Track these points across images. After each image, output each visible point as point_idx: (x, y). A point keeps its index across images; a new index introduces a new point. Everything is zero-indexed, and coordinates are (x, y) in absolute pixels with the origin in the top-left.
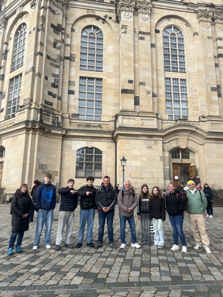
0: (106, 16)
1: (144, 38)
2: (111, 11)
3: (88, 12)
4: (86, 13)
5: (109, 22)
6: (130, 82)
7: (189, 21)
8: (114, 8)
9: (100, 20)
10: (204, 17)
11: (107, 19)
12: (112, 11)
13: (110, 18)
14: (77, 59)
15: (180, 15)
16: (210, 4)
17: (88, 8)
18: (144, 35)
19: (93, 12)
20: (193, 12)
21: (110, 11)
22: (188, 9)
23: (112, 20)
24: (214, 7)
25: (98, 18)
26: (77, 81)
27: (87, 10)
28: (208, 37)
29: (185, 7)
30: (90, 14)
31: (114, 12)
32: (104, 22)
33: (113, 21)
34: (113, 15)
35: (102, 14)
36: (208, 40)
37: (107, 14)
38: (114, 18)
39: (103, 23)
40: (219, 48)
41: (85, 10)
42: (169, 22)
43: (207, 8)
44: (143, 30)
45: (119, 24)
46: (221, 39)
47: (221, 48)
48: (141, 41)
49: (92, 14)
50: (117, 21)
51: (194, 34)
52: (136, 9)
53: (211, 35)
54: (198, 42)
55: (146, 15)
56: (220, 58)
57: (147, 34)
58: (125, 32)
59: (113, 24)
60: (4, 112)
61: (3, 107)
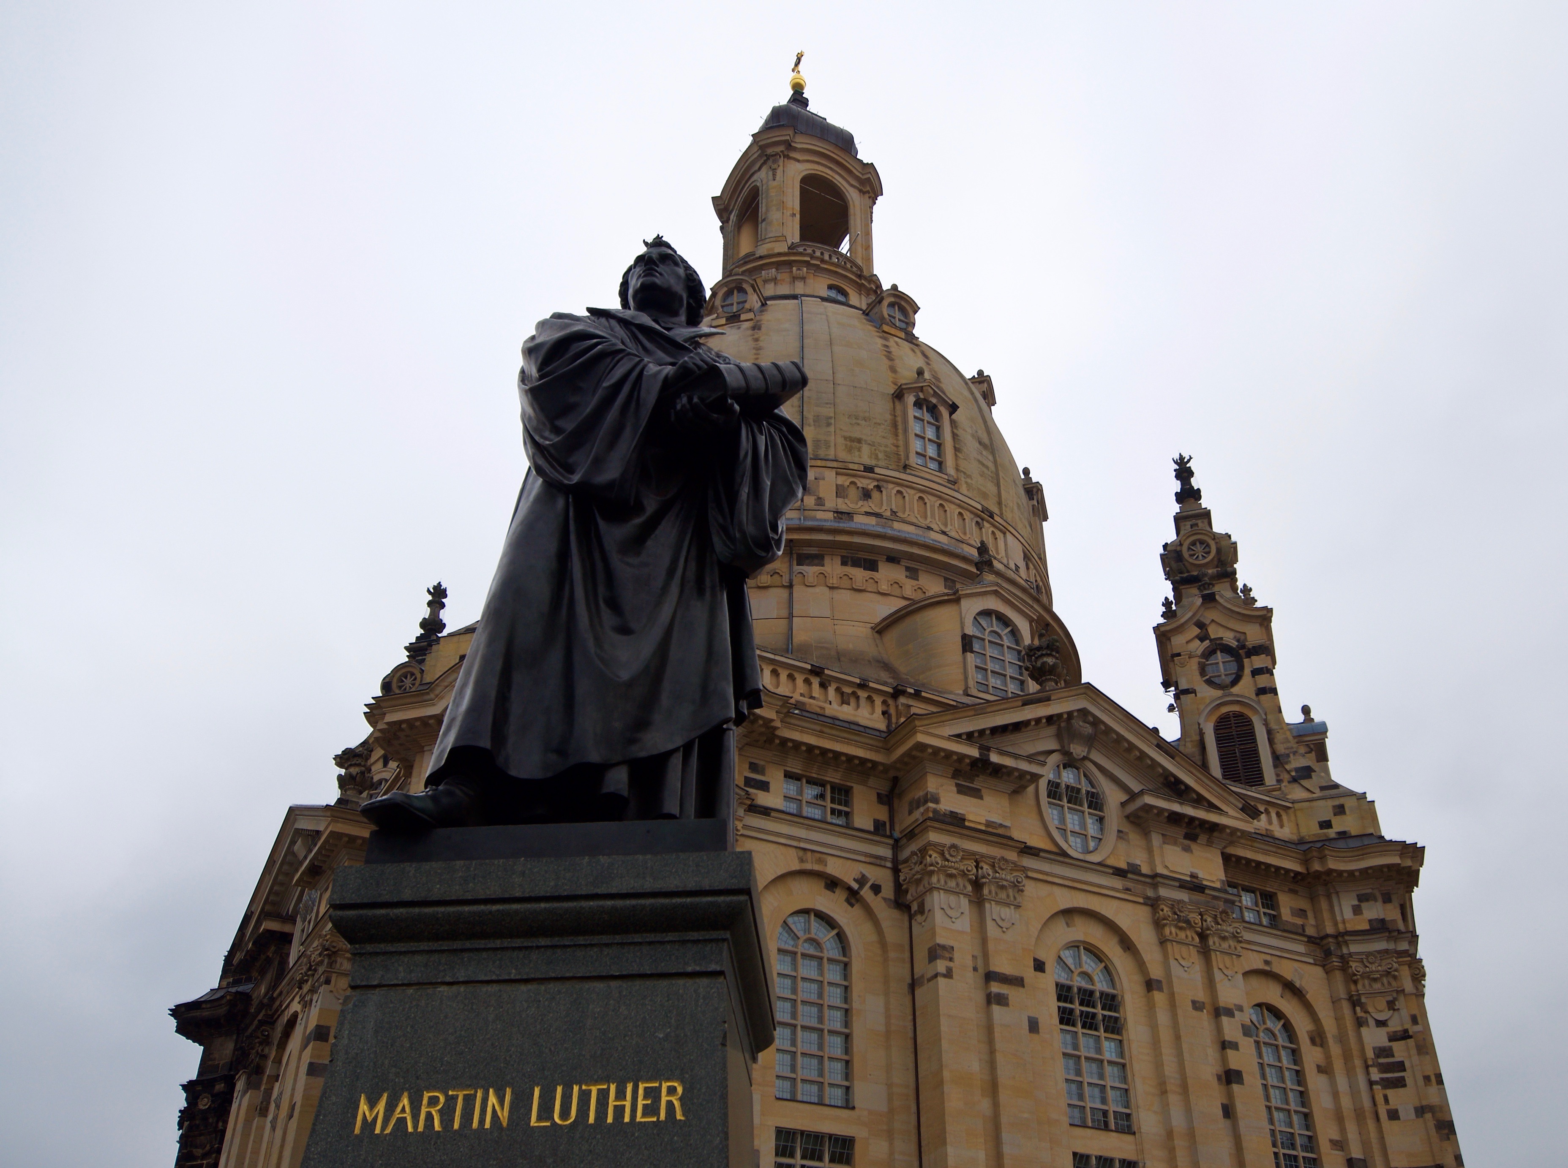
0: (862, 880)
1: (1007, 998)
2: (878, 862)
3: (802, 860)
4: (796, 866)
5: (872, 905)
7: (1133, 937)
8: (886, 852)
9: (838, 891)
10: (1177, 927)
11: (866, 891)
12: (883, 863)
13: (876, 889)
15: (1104, 912)
16: (1188, 879)
17: (802, 845)
18: (1005, 986)
19: (821, 861)
20: (1141, 900)
21: (876, 861)
22: (1128, 889)
23: (880, 895)
24: (1203, 893)
25: (832, 884)
27: (801, 853)
28: (1194, 1002)
29: (1118, 883)
30: (808, 866)
31: (889, 865)
32: (853, 901)
33: (884, 899)
34: (882, 876)
35: (848, 872)
36: (1195, 1013)
37: (864, 872)
38: (888, 891)
39: (848, 901)
40: (1231, 1048)
41: (794, 850)
42: (1070, 929)
43: (1183, 896)
44: (1002, 965)
45: (906, 918)
46: (1230, 1013)
47: (1235, 1046)
48: (996, 1009)
49: (817, 867)
50: (900, 903)
51: (1150, 985)
52: (977, 885)
53: (1201, 995)
54: (1163, 1018)
55: (1007, 912)
56: (1235, 1087)
57: (1018, 982)
58: (949, 974)
59: (887, 915)
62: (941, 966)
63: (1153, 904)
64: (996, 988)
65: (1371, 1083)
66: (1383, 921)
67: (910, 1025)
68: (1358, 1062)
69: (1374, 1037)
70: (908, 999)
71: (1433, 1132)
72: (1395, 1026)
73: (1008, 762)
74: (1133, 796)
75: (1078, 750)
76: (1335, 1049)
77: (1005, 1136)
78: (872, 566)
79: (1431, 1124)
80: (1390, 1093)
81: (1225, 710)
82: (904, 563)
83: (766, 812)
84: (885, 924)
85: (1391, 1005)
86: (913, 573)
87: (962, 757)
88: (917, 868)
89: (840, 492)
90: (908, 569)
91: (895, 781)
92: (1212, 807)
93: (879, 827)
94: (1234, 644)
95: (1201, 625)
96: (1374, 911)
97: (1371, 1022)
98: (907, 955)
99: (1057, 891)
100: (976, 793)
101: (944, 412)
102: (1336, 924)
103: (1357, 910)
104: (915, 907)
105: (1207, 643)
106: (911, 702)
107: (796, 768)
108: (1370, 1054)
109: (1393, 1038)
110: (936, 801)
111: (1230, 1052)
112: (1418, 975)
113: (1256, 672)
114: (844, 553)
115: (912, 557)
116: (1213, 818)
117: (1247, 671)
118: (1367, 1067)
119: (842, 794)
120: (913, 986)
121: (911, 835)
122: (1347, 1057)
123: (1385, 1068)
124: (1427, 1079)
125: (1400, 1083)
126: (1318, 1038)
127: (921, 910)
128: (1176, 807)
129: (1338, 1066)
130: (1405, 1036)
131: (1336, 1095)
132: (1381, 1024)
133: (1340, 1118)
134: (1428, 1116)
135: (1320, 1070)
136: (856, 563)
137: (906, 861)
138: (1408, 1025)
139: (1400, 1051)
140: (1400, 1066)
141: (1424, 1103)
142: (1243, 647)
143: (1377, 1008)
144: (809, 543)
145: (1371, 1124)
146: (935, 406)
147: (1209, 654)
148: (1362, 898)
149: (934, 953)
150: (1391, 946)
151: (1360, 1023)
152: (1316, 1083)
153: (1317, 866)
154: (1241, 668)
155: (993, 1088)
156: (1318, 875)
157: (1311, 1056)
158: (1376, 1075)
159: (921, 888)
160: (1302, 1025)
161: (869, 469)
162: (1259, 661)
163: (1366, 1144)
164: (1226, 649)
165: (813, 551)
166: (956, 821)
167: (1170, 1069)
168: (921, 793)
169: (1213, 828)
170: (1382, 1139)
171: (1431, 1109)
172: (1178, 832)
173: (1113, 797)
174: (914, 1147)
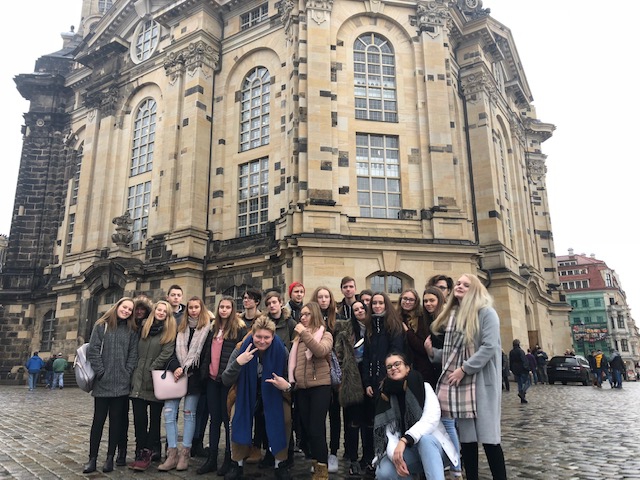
20: (509, 120)
43: (517, 122)
50: (460, 94)
52: (490, 94)
59: (457, 98)
60: (352, 194)
61: (346, 185)
62: (486, 121)
63: (511, 122)
64: (495, 136)
65: (531, 203)
66: (538, 150)
67: (465, 143)
68: (528, 195)
69: (533, 188)
72: (539, 186)
80: (536, 207)
84: (457, 101)
85: (539, 179)
87: (491, 40)
88: (473, 81)
91: (459, 44)
96: (535, 147)
97: (532, 183)
98: (463, 115)
103: (532, 145)
104: (468, 97)
108: (532, 193)
109: (538, 189)
110: (480, 57)
112: (545, 170)
116: (526, 97)
118: (531, 197)
120: (467, 128)
122: (526, 193)
123: (535, 198)
124: (545, 204)
125: (539, 204)
127: (473, 99)
130: (541, 189)
132: (535, 184)
137: (464, 77)
139: (540, 193)
140: (540, 199)
141: (545, 211)
143: (534, 179)
148: (533, 142)
149: (483, 116)
150: (540, 159)
151: (529, 183)
153: (526, 127)
156: (525, 130)
158: (533, 200)
159: (474, 90)
170: (533, 220)
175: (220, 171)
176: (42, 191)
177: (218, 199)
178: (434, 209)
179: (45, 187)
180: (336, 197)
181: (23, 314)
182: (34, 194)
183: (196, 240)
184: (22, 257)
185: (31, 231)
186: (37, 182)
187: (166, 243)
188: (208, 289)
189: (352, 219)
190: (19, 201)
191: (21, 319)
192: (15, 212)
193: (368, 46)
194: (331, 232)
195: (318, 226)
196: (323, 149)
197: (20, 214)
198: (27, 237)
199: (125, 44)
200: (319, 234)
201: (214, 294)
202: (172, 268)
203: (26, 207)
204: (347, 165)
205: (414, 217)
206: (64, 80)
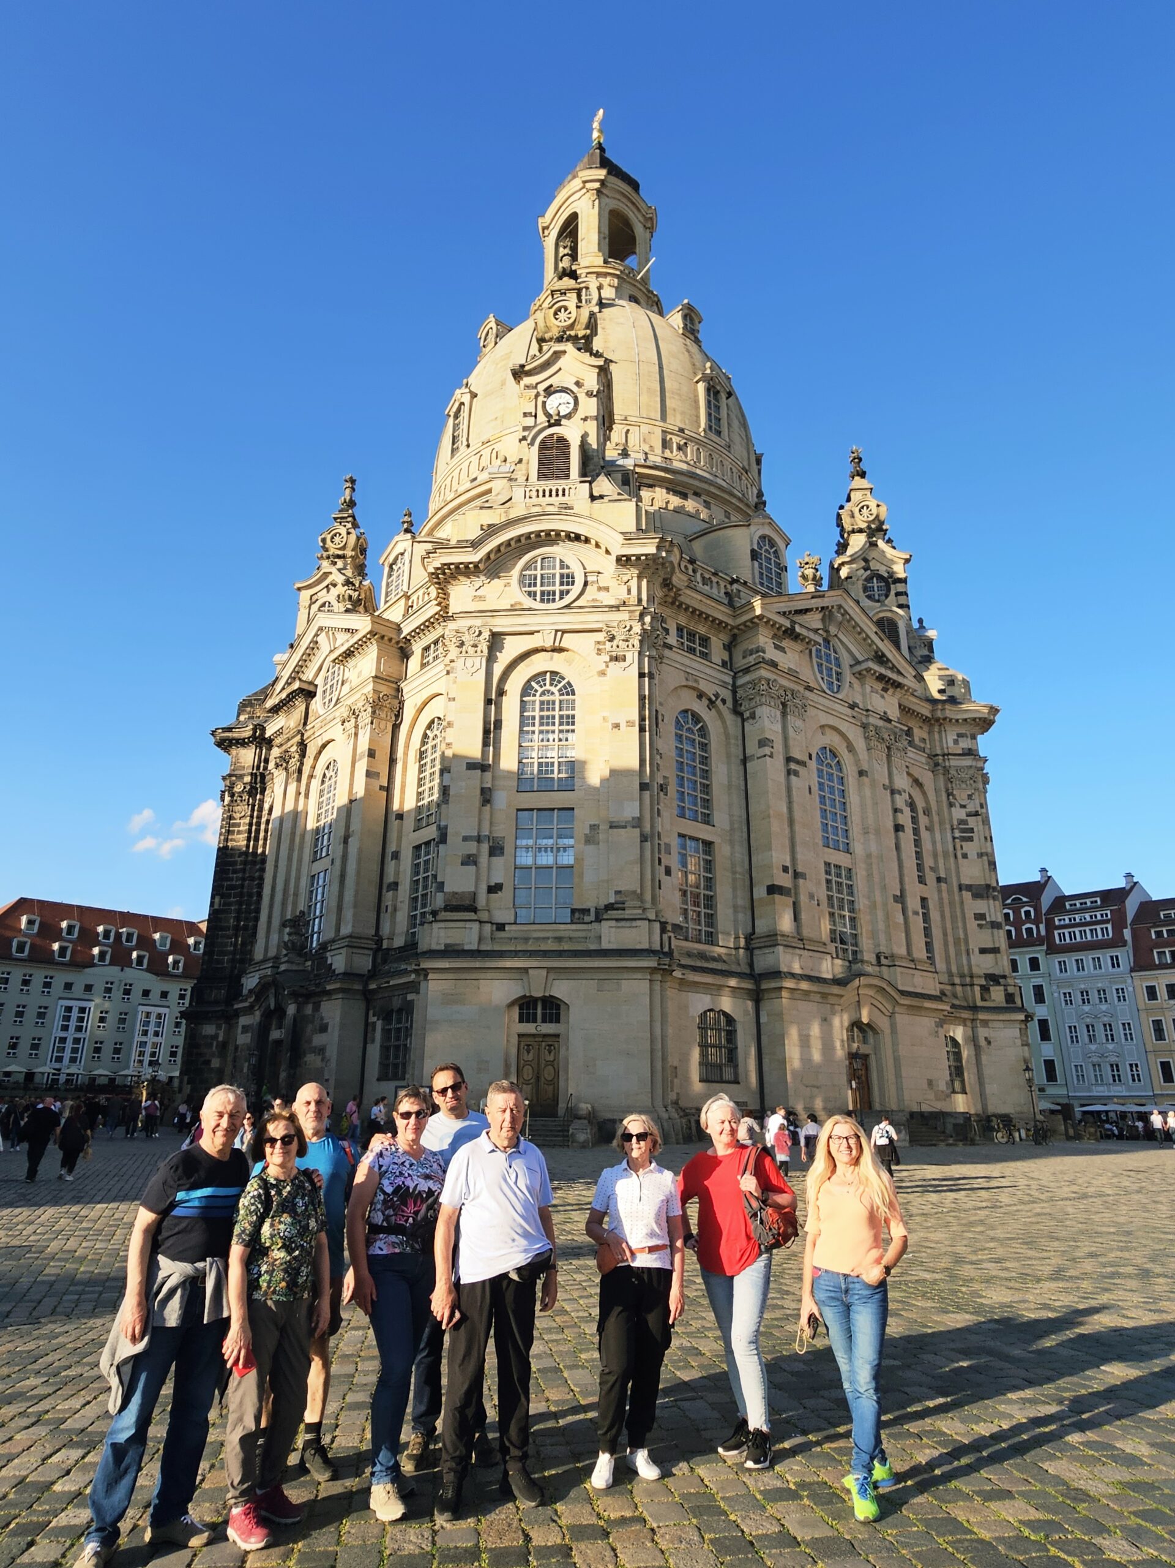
0: (717, 696)
1: (799, 773)
3: (687, 680)
4: (684, 683)
5: (722, 711)
6: (785, 869)
7: (854, 744)
8: (729, 680)
9: (704, 700)
10: (876, 741)
11: (719, 702)
12: (728, 686)
13: (724, 701)
14: (672, 789)
15: (841, 728)
16: (883, 714)
17: (687, 670)
18: (798, 766)
19: (696, 681)
20: (859, 723)
21: (724, 684)
22: (854, 717)
23: (726, 705)
24: (890, 723)
25: (701, 695)
26: (675, 842)
27: (686, 675)
28: (883, 785)
29: (849, 712)
30: (690, 683)
31: (731, 688)
32: (712, 707)
33: (728, 708)
34: (726, 694)
35: (710, 690)
36: (883, 791)
37: (718, 691)
38: (730, 703)
39: (708, 706)
40: (899, 812)
41: (683, 672)
43: (881, 723)
44: (796, 754)
45: (739, 720)
46: (900, 793)
47: (901, 811)
48: (793, 778)
49: (695, 685)
50: (736, 711)
51: (861, 773)
52: (784, 705)
53: (887, 782)
54: (868, 792)
55: (799, 723)
56: (901, 833)
57: (803, 764)
58: (771, 756)
59: (729, 717)
60: (506, 895)
61: (499, 881)
62: (767, 750)
63: (864, 726)
64: (793, 766)
65: (954, 838)
66: (970, 749)
67: (743, 783)
68: (948, 827)
69: (959, 814)
70: (741, 768)
71: (987, 866)
72: (971, 808)
73: (804, 632)
74: (858, 663)
75: (833, 630)
76: (936, 818)
77: (798, 849)
78: (684, 496)
79: (986, 863)
80: (964, 844)
81: (882, 615)
82: (704, 497)
83: (670, 647)
84: (728, 723)
85: (970, 797)
86: (707, 505)
87: (781, 626)
88: (751, 691)
89: (665, 444)
90: (705, 501)
91: (734, 637)
92: (899, 673)
93: (724, 664)
94: (886, 575)
95: (866, 560)
96: (965, 744)
97: (957, 805)
98: (740, 742)
99: (821, 713)
100: (782, 649)
101: (723, 396)
102: (942, 749)
103: (956, 742)
104: (747, 715)
105: (869, 572)
106: (741, 588)
107: (683, 620)
108: (955, 823)
109: (969, 815)
110: (764, 652)
111: (899, 814)
112: (986, 780)
113: (898, 594)
114: (668, 485)
115: (709, 494)
116: (900, 679)
117: (893, 593)
118: (953, 829)
119: (705, 641)
120: (744, 761)
121: (747, 670)
122: (941, 823)
123: (963, 831)
124: (986, 838)
125: (971, 839)
126: (927, 812)
127: (753, 716)
128: (883, 671)
129: (937, 827)
130: (976, 814)
131: (934, 843)
132: (964, 807)
133: (935, 856)
134: (985, 858)
135: (927, 829)
136: (676, 493)
137: (741, 686)
138: (979, 809)
139: (972, 822)
140: (972, 830)
141: (983, 851)
142: (891, 577)
143: (961, 795)
144: (648, 476)
145: (952, 859)
146: (718, 392)
147: (869, 579)
148: (960, 735)
149: (763, 743)
150: (974, 764)
151: (951, 805)
152: (925, 835)
153: (939, 714)
154: (889, 590)
155: (791, 822)
156: (937, 720)
157: (923, 820)
158: (957, 834)
159: (753, 704)
160: (920, 805)
161: (682, 430)
162: (900, 587)
163: (947, 870)
164: (880, 578)
165: (650, 482)
166: (774, 664)
167: (871, 821)
168: (754, 646)
169: (898, 685)
170: (957, 867)
171: (987, 854)
172: (879, 686)
173: (846, 660)
174: (746, 852)
175: (396, 856)
176: (240, 875)
177: (391, 893)
178: (609, 907)
179: (244, 870)
180: (482, 900)
181: (216, 1036)
182: (232, 879)
183: (355, 950)
184: (218, 962)
185: (228, 928)
186: (235, 863)
187: (328, 954)
188: (371, 1013)
189: (501, 927)
190: (217, 890)
191: (215, 1044)
192: (212, 904)
193: (540, 690)
194: (466, 947)
195: (448, 941)
196: (466, 839)
197: (216, 907)
198: (223, 936)
199: (311, 688)
200: (451, 952)
201: (375, 1019)
202: (328, 987)
203: (222, 896)
204: (502, 854)
205: (587, 919)
206: (263, 730)
